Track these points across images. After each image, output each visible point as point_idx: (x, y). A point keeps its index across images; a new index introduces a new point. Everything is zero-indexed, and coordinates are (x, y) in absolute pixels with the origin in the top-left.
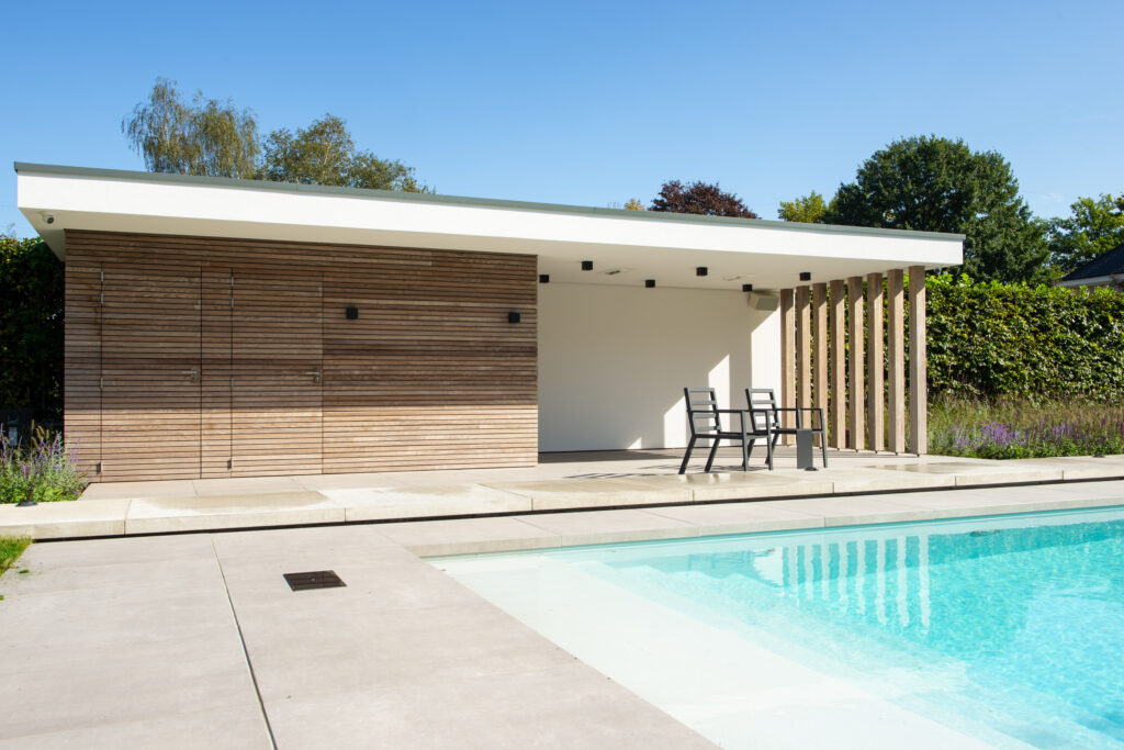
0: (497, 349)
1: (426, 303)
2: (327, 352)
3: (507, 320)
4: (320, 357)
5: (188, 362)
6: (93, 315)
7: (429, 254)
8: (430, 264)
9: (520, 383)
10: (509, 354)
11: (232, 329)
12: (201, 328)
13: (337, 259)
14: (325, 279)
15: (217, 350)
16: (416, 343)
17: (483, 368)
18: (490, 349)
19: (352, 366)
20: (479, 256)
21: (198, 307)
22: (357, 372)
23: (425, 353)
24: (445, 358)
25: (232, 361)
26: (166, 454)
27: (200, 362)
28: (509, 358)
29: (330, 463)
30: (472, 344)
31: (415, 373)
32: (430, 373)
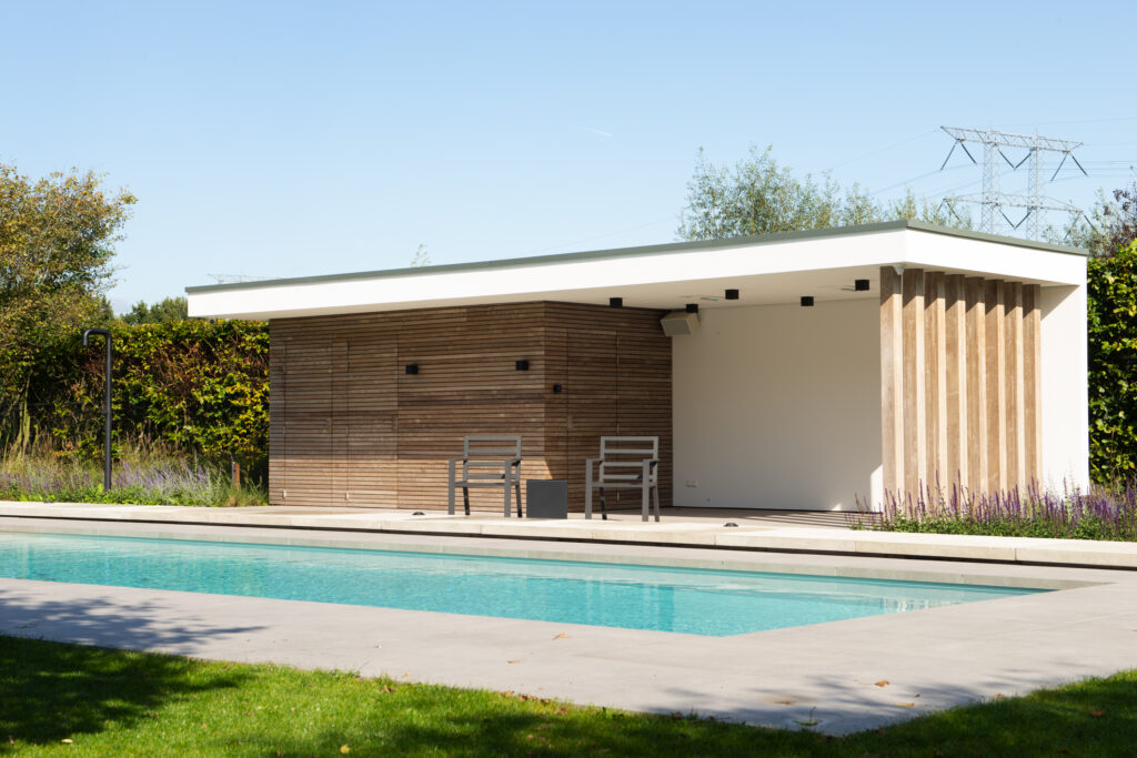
0: (513, 397)
1: (462, 356)
2: (401, 404)
3: (514, 368)
4: (396, 408)
5: (324, 414)
6: (280, 381)
7: (464, 310)
8: (465, 319)
9: (529, 429)
10: (522, 401)
11: (348, 385)
12: (332, 386)
13: (407, 323)
14: (400, 341)
15: (340, 405)
16: (455, 393)
17: (502, 415)
18: (508, 397)
19: (415, 416)
20: (499, 308)
21: (330, 371)
22: (418, 421)
23: (462, 402)
24: (476, 407)
25: (348, 413)
26: (314, 486)
27: (331, 414)
28: (522, 406)
29: (404, 500)
30: (495, 392)
31: (455, 421)
32: (465, 421)
